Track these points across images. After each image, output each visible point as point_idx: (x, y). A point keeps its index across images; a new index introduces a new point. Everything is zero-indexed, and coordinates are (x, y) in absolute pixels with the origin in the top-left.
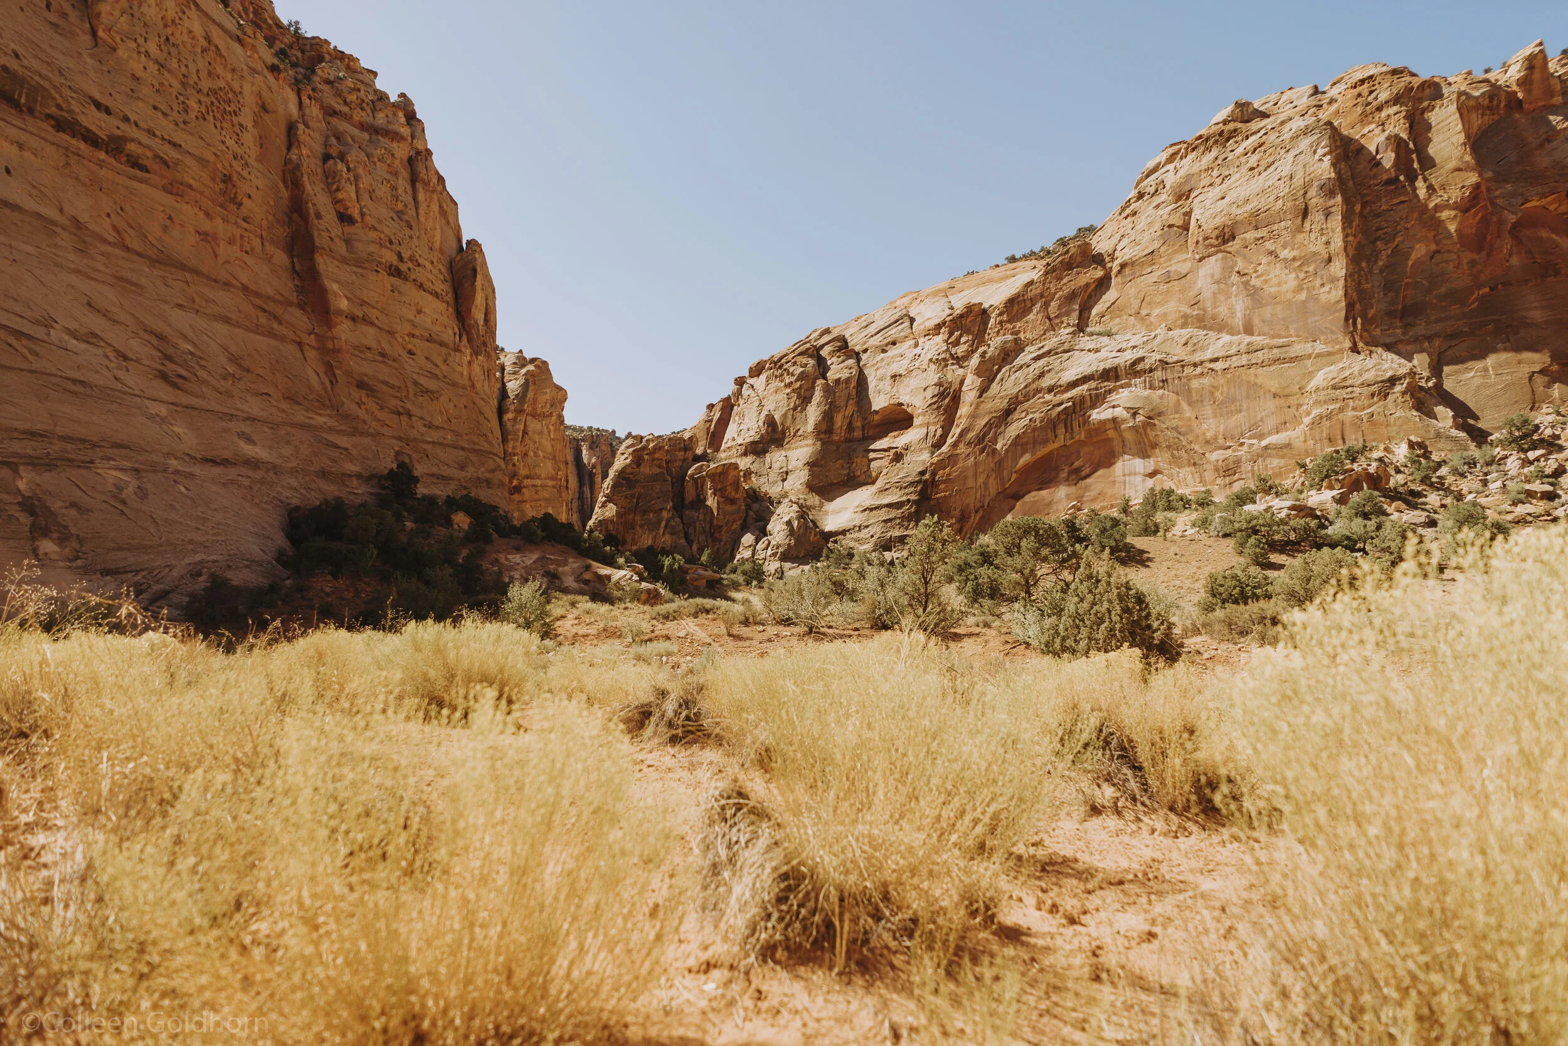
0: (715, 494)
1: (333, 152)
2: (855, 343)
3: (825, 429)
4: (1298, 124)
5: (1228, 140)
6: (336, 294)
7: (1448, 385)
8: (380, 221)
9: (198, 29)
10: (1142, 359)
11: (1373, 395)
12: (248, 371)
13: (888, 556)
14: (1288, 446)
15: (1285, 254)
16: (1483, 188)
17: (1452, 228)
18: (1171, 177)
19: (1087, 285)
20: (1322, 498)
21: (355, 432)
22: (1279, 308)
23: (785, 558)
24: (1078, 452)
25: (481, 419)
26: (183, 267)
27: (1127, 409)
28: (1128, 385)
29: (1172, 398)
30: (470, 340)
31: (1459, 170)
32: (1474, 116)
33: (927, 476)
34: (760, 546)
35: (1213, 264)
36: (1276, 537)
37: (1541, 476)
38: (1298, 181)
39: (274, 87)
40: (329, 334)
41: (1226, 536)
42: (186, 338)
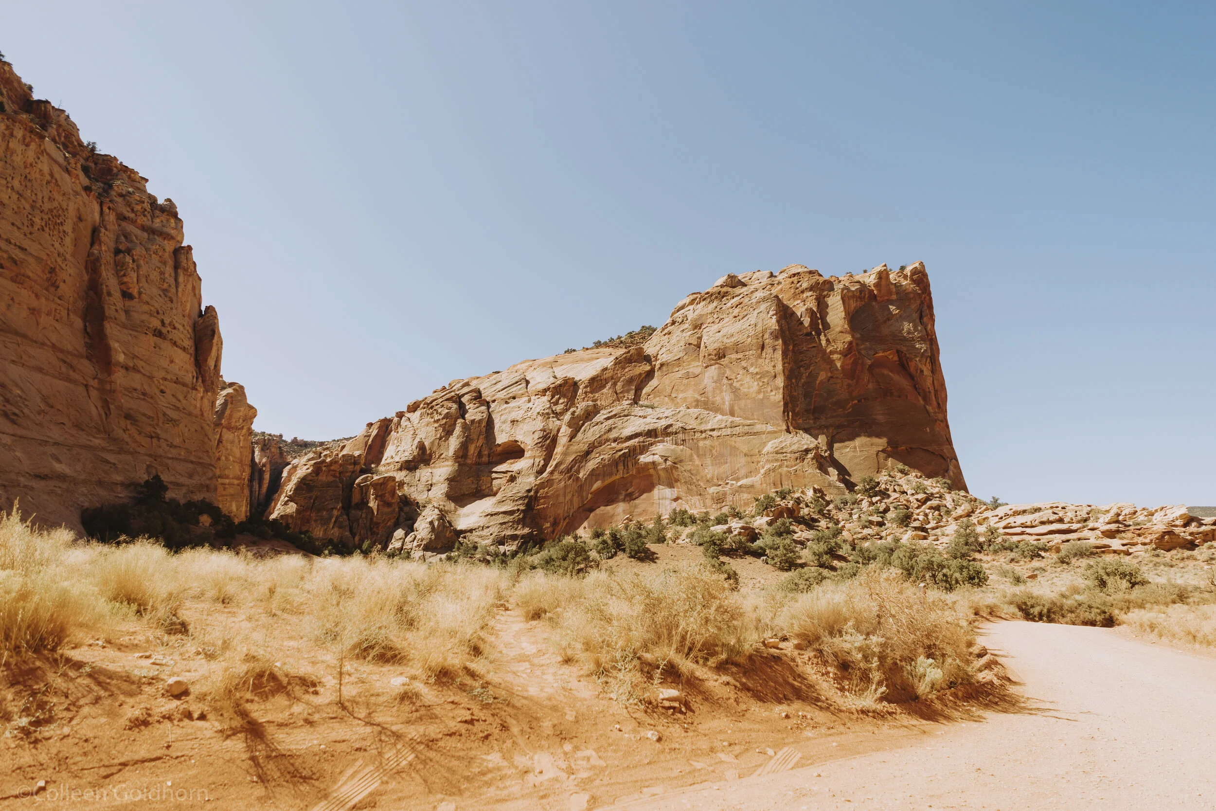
0: (376, 498)
1: (122, 247)
2: (487, 395)
3: (461, 455)
4: (760, 294)
5: (723, 297)
6: (116, 350)
7: (836, 455)
8: (152, 298)
9: (46, 169)
10: (671, 425)
11: (797, 459)
12: (52, 407)
13: (502, 549)
14: (752, 486)
15: (752, 370)
16: (854, 344)
17: (839, 364)
18: (692, 313)
19: (640, 374)
20: (761, 522)
21: (121, 451)
22: (749, 401)
23: (427, 548)
24: (631, 483)
25: (206, 440)
26: (17, 333)
27: (662, 456)
28: (663, 441)
29: (688, 451)
30: (203, 381)
31: (842, 332)
32: (852, 301)
33: (532, 493)
34: (409, 539)
35: (713, 371)
36: (726, 546)
37: (878, 512)
38: (759, 328)
39: (87, 202)
40: (108, 379)
41: (700, 545)
42: (17, 385)
